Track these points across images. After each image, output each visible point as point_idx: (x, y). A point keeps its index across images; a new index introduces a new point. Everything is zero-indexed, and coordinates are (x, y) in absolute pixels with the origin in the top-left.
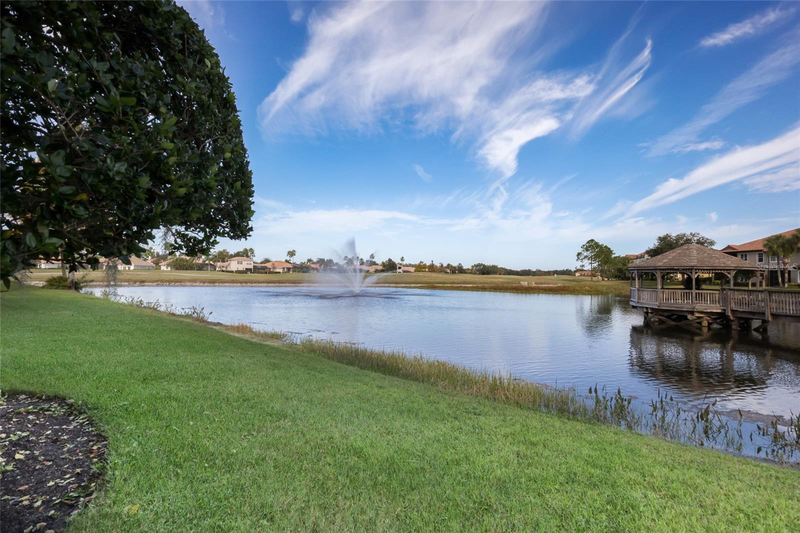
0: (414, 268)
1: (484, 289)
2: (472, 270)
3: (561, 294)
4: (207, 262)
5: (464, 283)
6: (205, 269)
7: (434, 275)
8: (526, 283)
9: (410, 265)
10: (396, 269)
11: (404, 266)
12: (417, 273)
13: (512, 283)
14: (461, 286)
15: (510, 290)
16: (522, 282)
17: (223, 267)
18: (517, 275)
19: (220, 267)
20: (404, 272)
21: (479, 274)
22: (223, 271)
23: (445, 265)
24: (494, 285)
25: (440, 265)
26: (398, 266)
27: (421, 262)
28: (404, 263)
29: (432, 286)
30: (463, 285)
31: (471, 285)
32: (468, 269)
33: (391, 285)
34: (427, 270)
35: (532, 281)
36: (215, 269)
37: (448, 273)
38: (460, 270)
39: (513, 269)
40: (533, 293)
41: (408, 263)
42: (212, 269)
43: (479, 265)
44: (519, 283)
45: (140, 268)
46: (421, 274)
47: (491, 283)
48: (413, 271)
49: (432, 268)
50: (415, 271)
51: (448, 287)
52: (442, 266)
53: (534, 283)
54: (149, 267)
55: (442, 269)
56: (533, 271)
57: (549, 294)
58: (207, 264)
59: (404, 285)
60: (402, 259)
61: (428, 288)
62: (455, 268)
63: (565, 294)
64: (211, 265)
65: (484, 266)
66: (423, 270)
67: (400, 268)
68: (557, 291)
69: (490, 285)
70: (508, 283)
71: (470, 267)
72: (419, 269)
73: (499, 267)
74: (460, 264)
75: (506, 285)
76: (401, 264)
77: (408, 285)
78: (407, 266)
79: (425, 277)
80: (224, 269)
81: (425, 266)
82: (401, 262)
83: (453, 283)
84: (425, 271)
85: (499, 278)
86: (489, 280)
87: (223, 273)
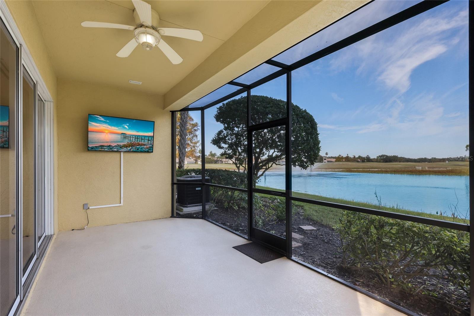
0: (335, 159)
1: (386, 172)
2: (377, 159)
3: (449, 175)
4: (218, 159)
5: (372, 168)
6: (218, 163)
7: (350, 163)
8: (421, 168)
9: (332, 157)
10: (323, 160)
11: (328, 158)
12: (337, 163)
13: (409, 168)
14: (370, 170)
15: (407, 172)
16: (416, 167)
17: (226, 161)
18: (415, 162)
19: (224, 162)
20: (328, 161)
21: (383, 162)
22: (226, 163)
23: (357, 156)
24: (393, 170)
25: (353, 157)
26: (324, 158)
27: (340, 155)
28: (328, 156)
29: (349, 170)
30: (371, 170)
31: (377, 170)
32: (374, 159)
33: (322, 170)
34: (344, 160)
35: (426, 166)
36: (222, 163)
37: (359, 162)
38: (368, 160)
39: (411, 158)
40: (425, 174)
41: (330, 156)
42: (221, 163)
43: (383, 156)
44: (415, 167)
45: (189, 163)
46: (341, 163)
47: (392, 168)
48: (334, 161)
49: (348, 159)
50: (336, 161)
51: (360, 170)
52: (355, 157)
53: (427, 167)
54: (193, 162)
55: (354, 160)
56: (428, 159)
57: (438, 175)
58: (218, 160)
59: (330, 170)
60: (327, 154)
61: (347, 171)
62: (364, 158)
63: (451, 175)
64: (221, 160)
65: (387, 156)
66: (342, 160)
67: (325, 159)
68: (445, 173)
69: (391, 169)
70: (405, 168)
71: (376, 158)
72: (338, 160)
73: (399, 156)
74: (368, 156)
75: (403, 169)
76: (325, 157)
77: (333, 170)
78: (329, 158)
79: (344, 165)
80: (226, 162)
81: (342, 158)
82: (326, 156)
83: (364, 168)
84: (343, 161)
85: (398, 164)
86: (391, 166)
87: (226, 164)
